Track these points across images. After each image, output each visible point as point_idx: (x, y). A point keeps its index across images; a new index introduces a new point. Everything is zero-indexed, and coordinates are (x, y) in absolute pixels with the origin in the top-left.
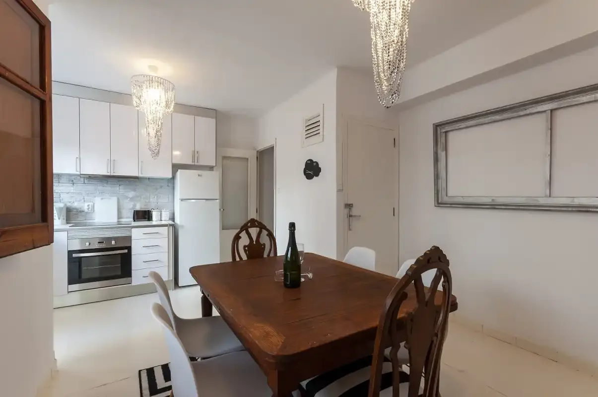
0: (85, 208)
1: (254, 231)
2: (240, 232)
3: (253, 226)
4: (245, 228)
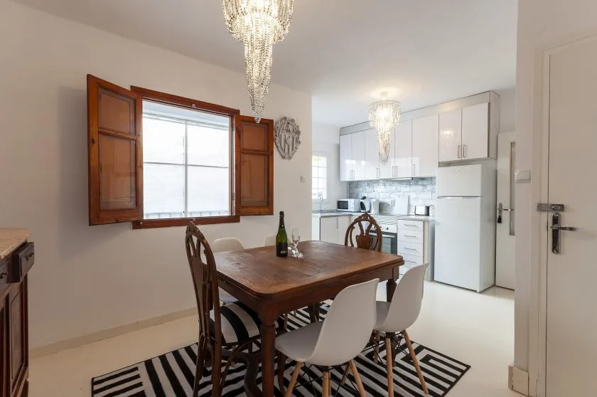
0: (390, 203)
1: (365, 224)
2: (354, 223)
3: (366, 220)
4: (358, 220)
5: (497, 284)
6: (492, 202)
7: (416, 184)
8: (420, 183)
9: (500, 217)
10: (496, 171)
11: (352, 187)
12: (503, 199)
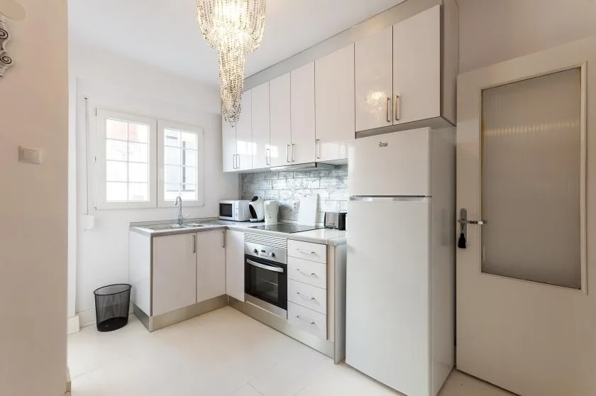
0: (293, 207)
5: (458, 368)
6: (448, 206)
7: (328, 176)
8: (334, 173)
9: (462, 235)
10: (455, 149)
11: (246, 182)
12: (469, 201)
